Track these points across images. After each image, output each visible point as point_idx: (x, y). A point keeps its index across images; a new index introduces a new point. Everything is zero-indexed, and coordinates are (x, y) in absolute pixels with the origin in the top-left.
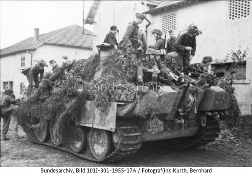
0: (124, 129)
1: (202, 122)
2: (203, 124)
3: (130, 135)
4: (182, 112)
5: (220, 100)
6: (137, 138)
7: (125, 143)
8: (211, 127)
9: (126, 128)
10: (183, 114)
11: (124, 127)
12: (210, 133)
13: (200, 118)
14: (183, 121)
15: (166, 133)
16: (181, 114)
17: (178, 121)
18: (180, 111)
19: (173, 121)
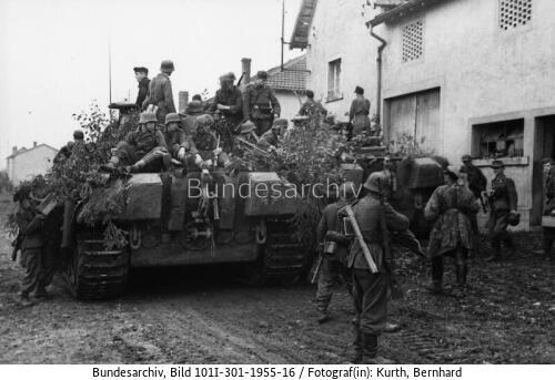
0: (90, 244)
1: (257, 236)
4: (199, 217)
7: (89, 266)
10: (202, 220)
11: (89, 241)
12: (279, 257)
13: (254, 229)
14: (209, 233)
15: (189, 253)
16: (197, 221)
17: (197, 234)
18: (195, 214)
19: (190, 233)
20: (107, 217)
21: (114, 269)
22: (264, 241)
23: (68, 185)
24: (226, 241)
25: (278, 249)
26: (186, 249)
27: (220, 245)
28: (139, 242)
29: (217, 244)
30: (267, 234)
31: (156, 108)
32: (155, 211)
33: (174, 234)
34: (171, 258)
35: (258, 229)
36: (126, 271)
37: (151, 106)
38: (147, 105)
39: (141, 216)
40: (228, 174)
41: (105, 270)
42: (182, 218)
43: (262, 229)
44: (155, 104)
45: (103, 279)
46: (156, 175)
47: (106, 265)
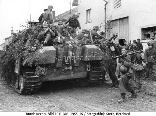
0: (28, 74)
1: (87, 68)
2: (89, 69)
3: (31, 77)
4: (67, 62)
5: (94, 54)
6: (37, 79)
7: (28, 82)
8: (96, 72)
9: (29, 73)
10: (69, 63)
11: (27, 73)
12: (95, 76)
13: (86, 66)
14: (71, 68)
15: (63, 75)
16: (67, 64)
17: (66, 68)
18: (66, 61)
19: (64, 68)
20: (37, 63)
21: (37, 83)
22: (89, 70)
23: (18, 52)
24: (76, 71)
25: (94, 73)
26: (62, 74)
27: (74, 72)
28: (46, 72)
29: (73, 72)
30: (91, 67)
31: (47, 22)
32: (53, 60)
33: (58, 69)
34: (56, 78)
35: (87, 66)
36: (41, 83)
37: (44, 22)
38: (43, 21)
39: (48, 62)
40: (78, 46)
41: (34, 83)
42: (61, 63)
43: (89, 66)
44: (46, 21)
45: (33, 87)
46: (53, 47)
47: (34, 81)
